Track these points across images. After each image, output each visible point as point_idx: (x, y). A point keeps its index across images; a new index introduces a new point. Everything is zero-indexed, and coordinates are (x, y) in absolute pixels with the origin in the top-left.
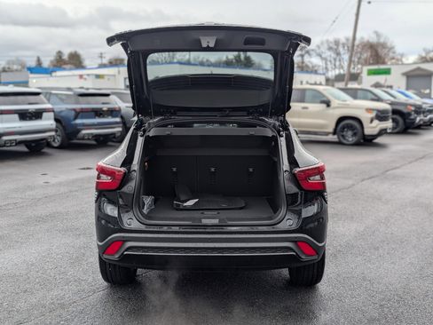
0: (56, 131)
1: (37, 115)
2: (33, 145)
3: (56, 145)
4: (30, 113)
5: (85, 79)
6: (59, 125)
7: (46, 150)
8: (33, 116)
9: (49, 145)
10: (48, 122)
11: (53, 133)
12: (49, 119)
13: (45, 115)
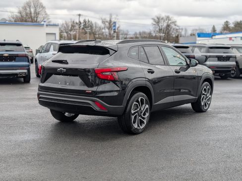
5: (233, 40)
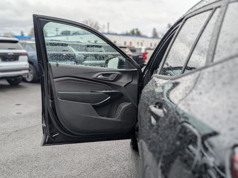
0: (30, 70)
1: (15, 57)
2: (13, 80)
3: (29, 80)
4: (9, 56)
6: (32, 66)
7: (22, 84)
8: (12, 58)
9: (24, 80)
10: (23, 63)
11: (27, 72)
12: (24, 61)
13: (21, 57)
